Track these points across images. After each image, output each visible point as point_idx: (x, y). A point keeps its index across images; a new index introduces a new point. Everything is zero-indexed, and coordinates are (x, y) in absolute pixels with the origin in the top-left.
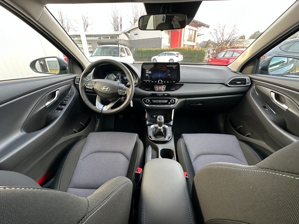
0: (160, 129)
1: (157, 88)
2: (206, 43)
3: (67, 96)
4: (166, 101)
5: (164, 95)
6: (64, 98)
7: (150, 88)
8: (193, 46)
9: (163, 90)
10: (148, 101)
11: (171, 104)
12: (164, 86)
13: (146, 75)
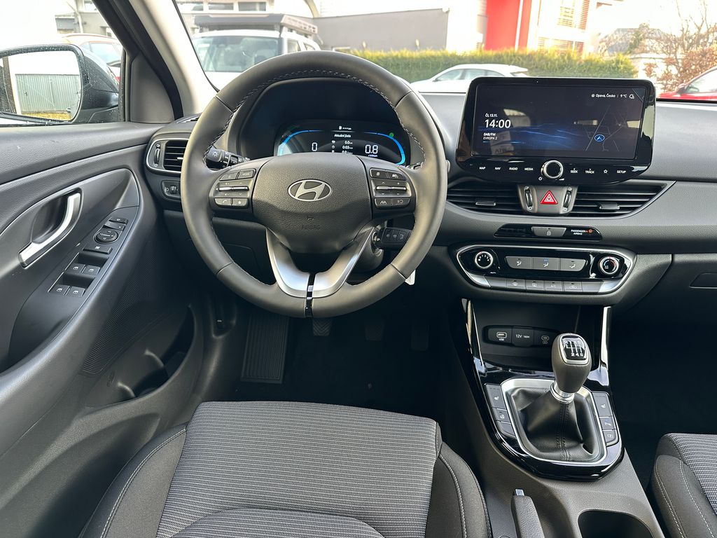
0: (563, 406)
1: (532, 198)
2: (631, 36)
3: (108, 224)
4: (578, 265)
5: (569, 237)
6: (94, 229)
7: (496, 200)
8: (580, 45)
9: (563, 210)
10: (484, 261)
11: (601, 277)
12: (570, 189)
13: (486, 136)
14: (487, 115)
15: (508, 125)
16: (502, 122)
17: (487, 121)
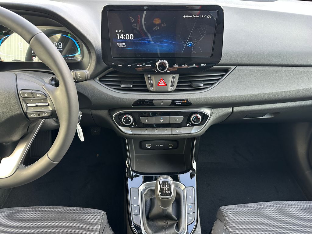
0: (164, 210)
1: (152, 81)
4: (179, 119)
5: (173, 104)
7: (133, 83)
9: (170, 89)
10: (128, 121)
12: (175, 76)
13: (119, 45)
14: (117, 31)
15: (132, 38)
16: (127, 36)
17: (118, 35)
